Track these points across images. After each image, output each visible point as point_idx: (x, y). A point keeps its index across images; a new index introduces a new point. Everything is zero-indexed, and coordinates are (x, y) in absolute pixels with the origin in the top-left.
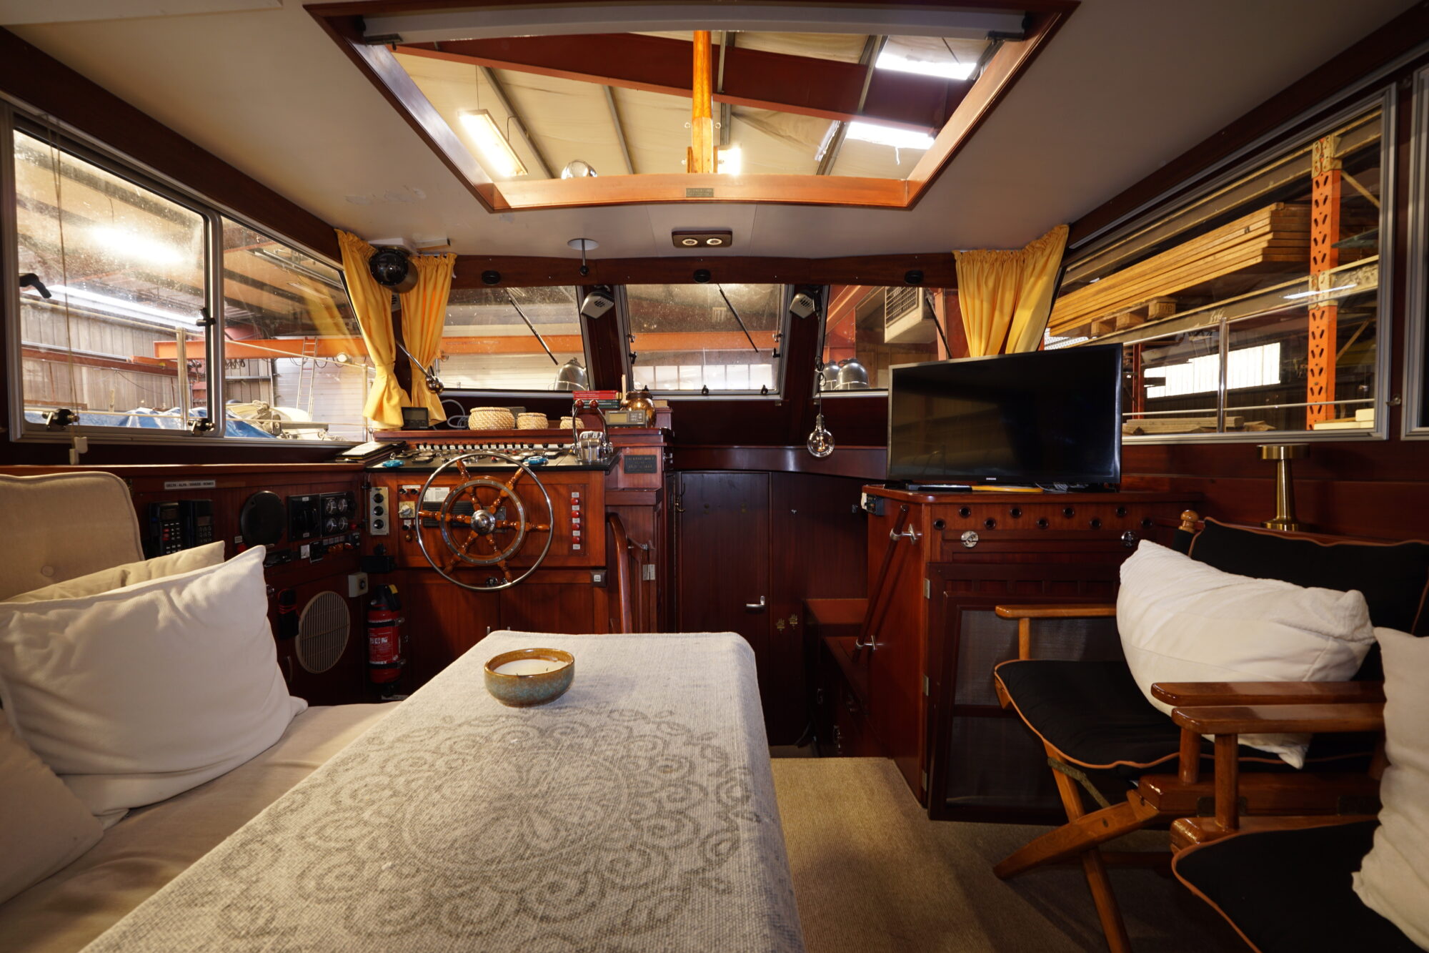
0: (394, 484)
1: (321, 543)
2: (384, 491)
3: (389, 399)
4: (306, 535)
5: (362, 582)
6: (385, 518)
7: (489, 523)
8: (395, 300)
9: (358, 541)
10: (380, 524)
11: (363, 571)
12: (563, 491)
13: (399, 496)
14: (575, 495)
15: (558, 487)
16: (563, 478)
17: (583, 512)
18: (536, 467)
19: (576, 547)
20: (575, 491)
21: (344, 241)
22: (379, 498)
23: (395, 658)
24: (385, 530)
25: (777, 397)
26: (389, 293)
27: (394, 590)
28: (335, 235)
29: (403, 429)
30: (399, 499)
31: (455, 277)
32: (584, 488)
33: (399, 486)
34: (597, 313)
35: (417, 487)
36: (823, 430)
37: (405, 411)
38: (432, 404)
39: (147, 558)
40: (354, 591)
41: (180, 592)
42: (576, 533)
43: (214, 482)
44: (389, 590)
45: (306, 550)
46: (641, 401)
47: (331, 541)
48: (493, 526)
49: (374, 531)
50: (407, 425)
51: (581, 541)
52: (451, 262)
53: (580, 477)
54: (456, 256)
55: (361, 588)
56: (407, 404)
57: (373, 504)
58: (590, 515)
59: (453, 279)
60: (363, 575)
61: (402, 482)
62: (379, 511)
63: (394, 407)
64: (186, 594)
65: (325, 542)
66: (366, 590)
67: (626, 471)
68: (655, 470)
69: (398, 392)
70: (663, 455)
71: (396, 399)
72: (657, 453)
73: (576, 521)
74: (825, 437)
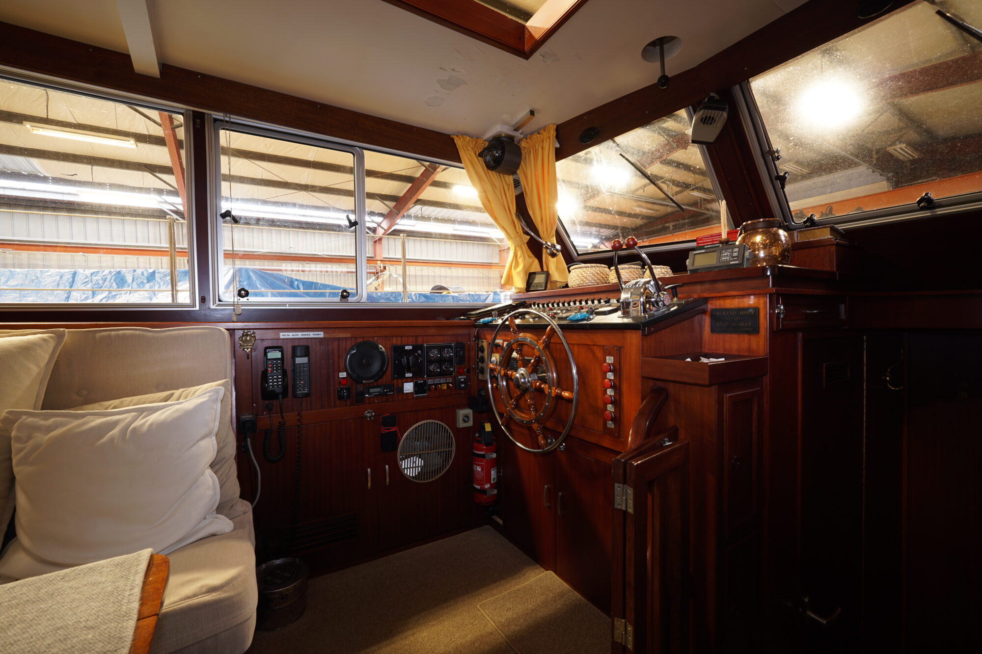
0: (489, 338)
1: (425, 382)
2: (485, 344)
3: (517, 266)
4: (409, 375)
5: (466, 417)
6: (485, 366)
7: (526, 384)
8: (517, 183)
9: (462, 383)
10: (482, 371)
11: (470, 408)
12: (599, 354)
13: (492, 348)
14: (610, 360)
15: (595, 348)
16: (600, 338)
17: (617, 383)
18: (571, 328)
19: (611, 425)
20: (610, 355)
21: (459, 142)
22: (482, 350)
23: (487, 486)
24: (485, 376)
26: (510, 179)
27: (488, 428)
28: (453, 139)
29: (526, 290)
30: (492, 352)
31: (558, 146)
32: (618, 353)
33: (492, 340)
37: (531, 276)
40: (460, 423)
42: (611, 408)
43: (322, 333)
44: (484, 428)
45: (409, 387)
46: (763, 233)
47: (437, 381)
49: (480, 376)
50: (529, 287)
51: (615, 418)
52: (553, 133)
53: (613, 339)
54: (555, 127)
55: (465, 422)
56: (535, 270)
57: (480, 354)
58: (625, 387)
59: (556, 148)
60: (469, 412)
62: (482, 360)
63: (519, 273)
65: (430, 382)
66: (470, 423)
67: (713, 330)
68: (754, 330)
69: (524, 259)
70: (772, 308)
71: (521, 266)
72: (762, 303)
73: (609, 392)
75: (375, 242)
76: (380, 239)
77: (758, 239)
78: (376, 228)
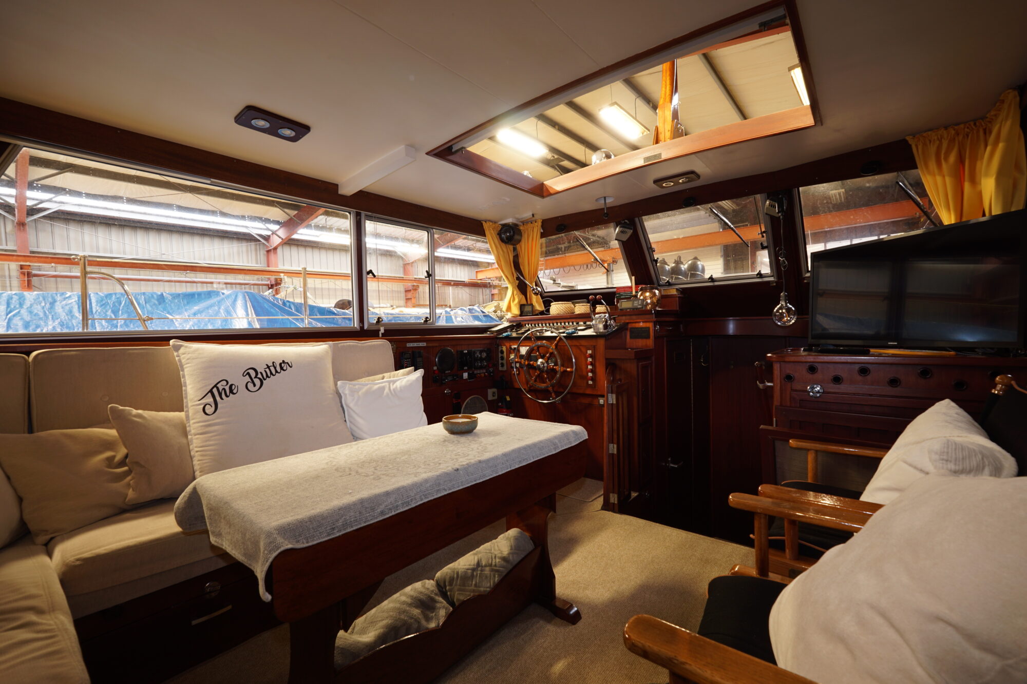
0: (508, 345)
1: (473, 372)
2: (504, 349)
3: (514, 300)
4: (466, 368)
5: (494, 393)
6: (504, 362)
7: (544, 367)
8: (515, 249)
9: (492, 372)
10: (502, 365)
11: (495, 388)
12: (583, 349)
13: (510, 351)
14: (589, 352)
15: (581, 347)
16: (583, 342)
17: (594, 363)
18: (570, 337)
19: (590, 382)
20: (589, 350)
21: (485, 226)
22: (502, 352)
24: (505, 368)
25: (772, 279)
26: (511, 247)
27: (508, 398)
28: (482, 224)
29: (521, 315)
30: (510, 353)
31: (542, 231)
32: (594, 348)
33: (510, 346)
34: (625, 237)
35: (516, 346)
36: (786, 304)
37: (522, 307)
38: (537, 302)
39: (395, 370)
40: (490, 398)
41: (393, 384)
42: (590, 374)
43: (425, 343)
44: (506, 399)
45: (465, 375)
46: (649, 292)
47: (479, 372)
48: (546, 368)
49: (500, 369)
50: (522, 313)
51: (593, 379)
52: (540, 224)
53: (592, 342)
54: (542, 220)
55: (494, 396)
56: (524, 302)
57: (500, 355)
58: (597, 364)
59: (541, 233)
60: (495, 390)
61: (511, 344)
62: (502, 358)
63: (516, 305)
64: (395, 385)
65: (475, 372)
66: (496, 397)
67: (631, 337)
68: (648, 337)
69: (518, 296)
70: (655, 327)
71: (517, 301)
72: (650, 325)
73: (590, 367)
74: (789, 310)
75: (268, 251)
76: (275, 249)
77: (648, 294)
78: (269, 236)
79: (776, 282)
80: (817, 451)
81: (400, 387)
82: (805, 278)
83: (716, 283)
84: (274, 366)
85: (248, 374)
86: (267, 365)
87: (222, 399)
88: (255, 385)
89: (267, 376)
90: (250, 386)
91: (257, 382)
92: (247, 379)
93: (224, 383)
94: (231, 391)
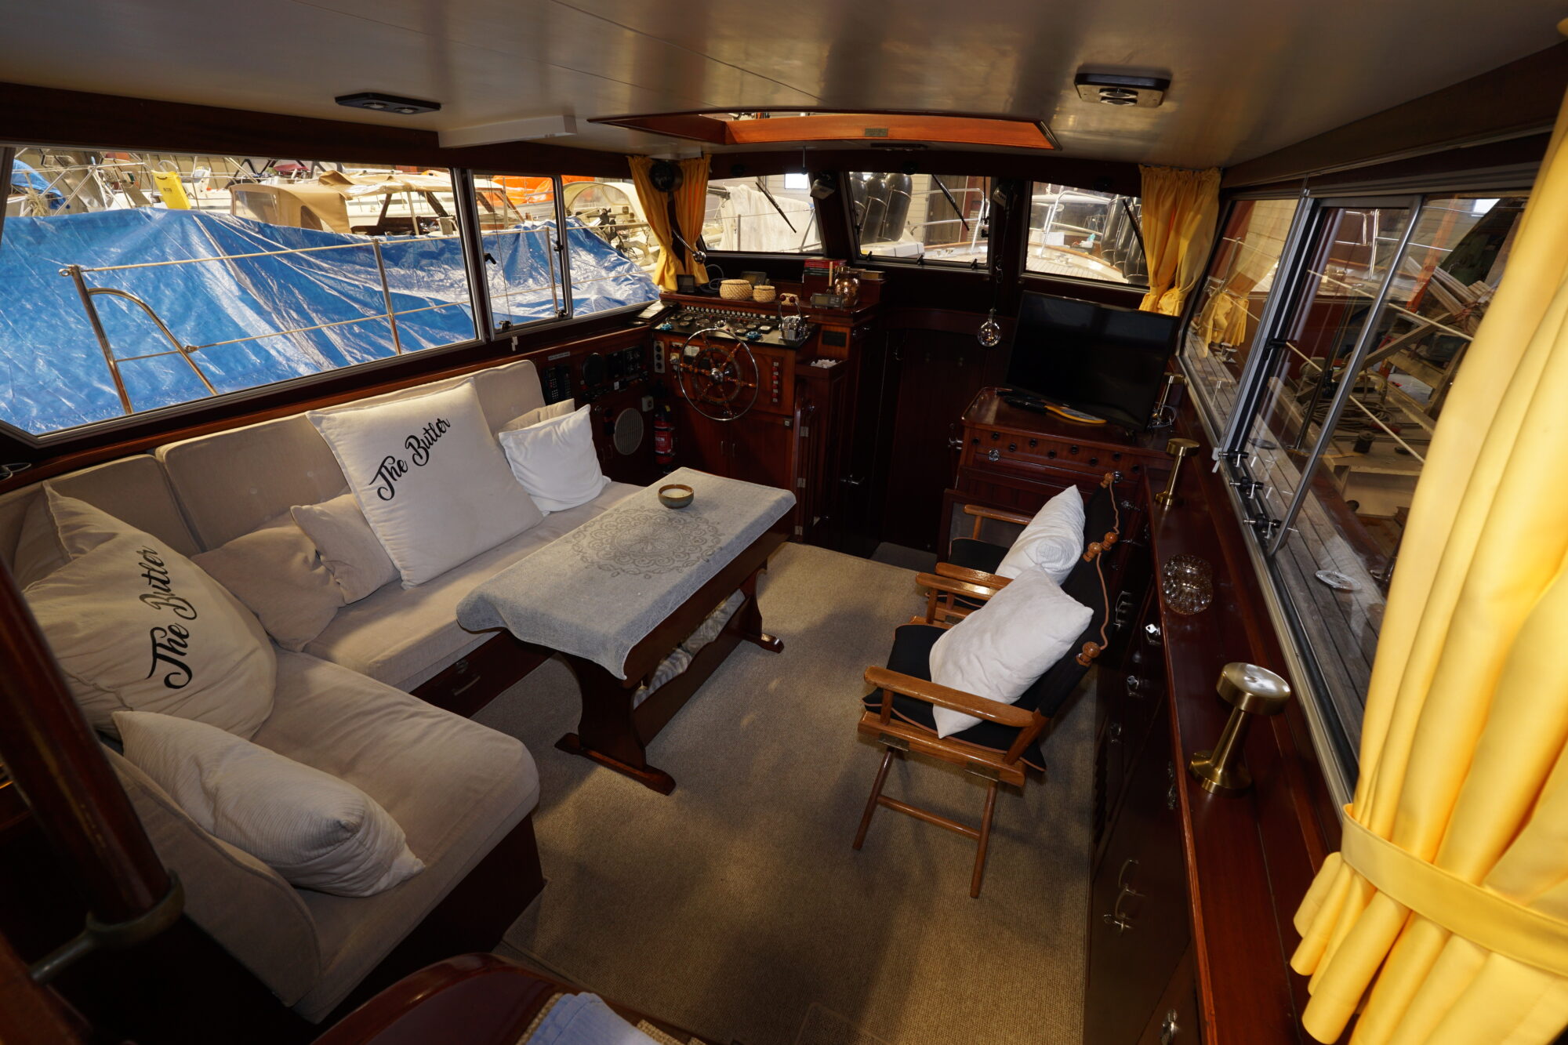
0: (667, 340)
1: (625, 380)
2: (662, 345)
3: (668, 270)
4: (617, 376)
5: (650, 402)
6: (662, 362)
7: (719, 378)
8: (671, 198)
9: (647, 377)
10: (660, 366)
11: (650, 396)
12: (769, 360)
13: (671, 349)
14: (776, 364)
15: (766, 357)
16: (768, 352)
17: (780, 378)
19: (775, 400)
20: (777, 361)
21: (632, 163)
22: (659, 349)
23: (669, 451)
24: (663, 371)
25: (986, 272)
26: (665, 195)
27: (668, 409)
28: (627, 159)
29: (678, 292)
30: (671, 351)
32: (781, 360)
33: (670, 342)
34: (823, 196)
35: (680, 345)
36: (993, 323)
37: (679, 278)
38: (699, 272)
39: (547, 404)
40: (645, 408)
41: (559, 427)
42: (776, 391)
43: (569, 353)
44: (665, 409)
45: (617, 385)
46: (848, 281)
47: (632, 378)
48: (722, 380)
49: (657, 370)
50: (681, 288)
51: (779, 396)
52: (708, 160)
53: (779, 353)
54: (711, 156)
55: (649, 406)
56: (682, 272)
57: (656, 353)
58: (784, 380)
59: (710, 173)
60: (651, 398)
61: (672, 340)
62: (659, 357)
63: (672, 274)
64: (561, 428)
65: (628, 379)
66: (652, 407)
67: (823, 342)
68: (843, 345)
69: (675, 265)
70: (852, 332)
71: (672, 271)
72: (847, 330)
73: (776, 382)
74: (994, 328)
77: (846, 283)
79: (990, 277)
80: (983, 517)
81: (569, 431)
82: (1020, 279)
83: (927, 267)
84: (431, 428)
85: (410, 444)
86: (424, 429)
87: (395, 480)
88: (421, 458)
89: (430, 444)
90: (417, 458)
91: (422, 451)
92: (411, 451)
93: (390, 460)
94: (401, 469)
